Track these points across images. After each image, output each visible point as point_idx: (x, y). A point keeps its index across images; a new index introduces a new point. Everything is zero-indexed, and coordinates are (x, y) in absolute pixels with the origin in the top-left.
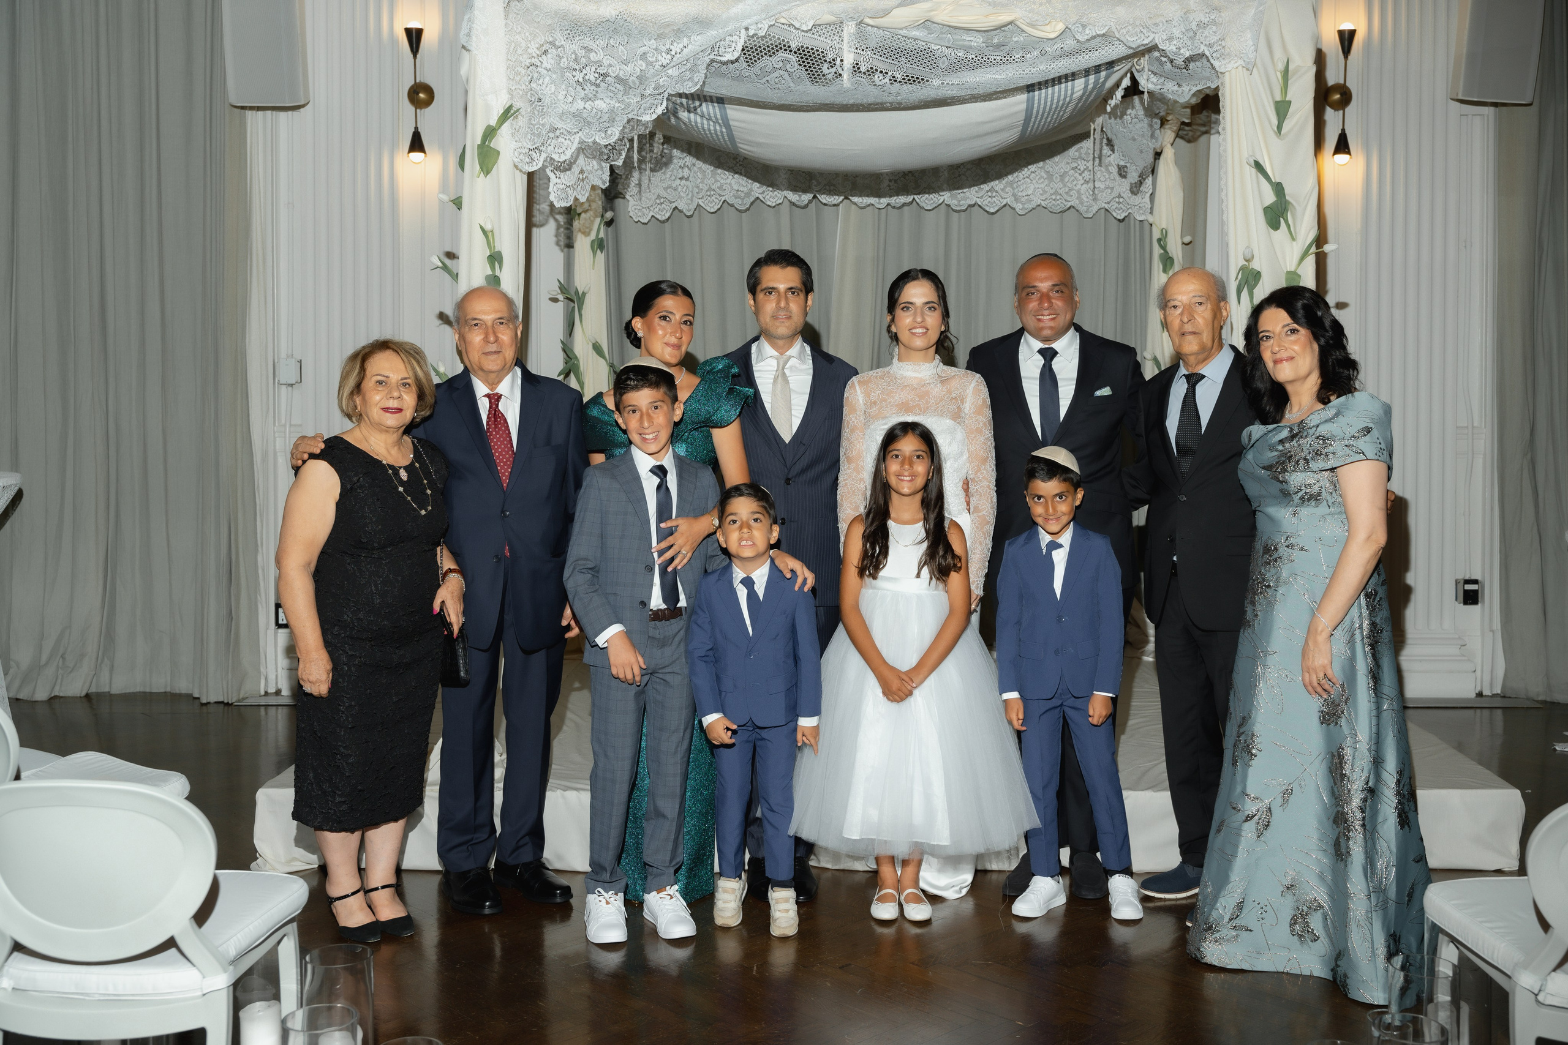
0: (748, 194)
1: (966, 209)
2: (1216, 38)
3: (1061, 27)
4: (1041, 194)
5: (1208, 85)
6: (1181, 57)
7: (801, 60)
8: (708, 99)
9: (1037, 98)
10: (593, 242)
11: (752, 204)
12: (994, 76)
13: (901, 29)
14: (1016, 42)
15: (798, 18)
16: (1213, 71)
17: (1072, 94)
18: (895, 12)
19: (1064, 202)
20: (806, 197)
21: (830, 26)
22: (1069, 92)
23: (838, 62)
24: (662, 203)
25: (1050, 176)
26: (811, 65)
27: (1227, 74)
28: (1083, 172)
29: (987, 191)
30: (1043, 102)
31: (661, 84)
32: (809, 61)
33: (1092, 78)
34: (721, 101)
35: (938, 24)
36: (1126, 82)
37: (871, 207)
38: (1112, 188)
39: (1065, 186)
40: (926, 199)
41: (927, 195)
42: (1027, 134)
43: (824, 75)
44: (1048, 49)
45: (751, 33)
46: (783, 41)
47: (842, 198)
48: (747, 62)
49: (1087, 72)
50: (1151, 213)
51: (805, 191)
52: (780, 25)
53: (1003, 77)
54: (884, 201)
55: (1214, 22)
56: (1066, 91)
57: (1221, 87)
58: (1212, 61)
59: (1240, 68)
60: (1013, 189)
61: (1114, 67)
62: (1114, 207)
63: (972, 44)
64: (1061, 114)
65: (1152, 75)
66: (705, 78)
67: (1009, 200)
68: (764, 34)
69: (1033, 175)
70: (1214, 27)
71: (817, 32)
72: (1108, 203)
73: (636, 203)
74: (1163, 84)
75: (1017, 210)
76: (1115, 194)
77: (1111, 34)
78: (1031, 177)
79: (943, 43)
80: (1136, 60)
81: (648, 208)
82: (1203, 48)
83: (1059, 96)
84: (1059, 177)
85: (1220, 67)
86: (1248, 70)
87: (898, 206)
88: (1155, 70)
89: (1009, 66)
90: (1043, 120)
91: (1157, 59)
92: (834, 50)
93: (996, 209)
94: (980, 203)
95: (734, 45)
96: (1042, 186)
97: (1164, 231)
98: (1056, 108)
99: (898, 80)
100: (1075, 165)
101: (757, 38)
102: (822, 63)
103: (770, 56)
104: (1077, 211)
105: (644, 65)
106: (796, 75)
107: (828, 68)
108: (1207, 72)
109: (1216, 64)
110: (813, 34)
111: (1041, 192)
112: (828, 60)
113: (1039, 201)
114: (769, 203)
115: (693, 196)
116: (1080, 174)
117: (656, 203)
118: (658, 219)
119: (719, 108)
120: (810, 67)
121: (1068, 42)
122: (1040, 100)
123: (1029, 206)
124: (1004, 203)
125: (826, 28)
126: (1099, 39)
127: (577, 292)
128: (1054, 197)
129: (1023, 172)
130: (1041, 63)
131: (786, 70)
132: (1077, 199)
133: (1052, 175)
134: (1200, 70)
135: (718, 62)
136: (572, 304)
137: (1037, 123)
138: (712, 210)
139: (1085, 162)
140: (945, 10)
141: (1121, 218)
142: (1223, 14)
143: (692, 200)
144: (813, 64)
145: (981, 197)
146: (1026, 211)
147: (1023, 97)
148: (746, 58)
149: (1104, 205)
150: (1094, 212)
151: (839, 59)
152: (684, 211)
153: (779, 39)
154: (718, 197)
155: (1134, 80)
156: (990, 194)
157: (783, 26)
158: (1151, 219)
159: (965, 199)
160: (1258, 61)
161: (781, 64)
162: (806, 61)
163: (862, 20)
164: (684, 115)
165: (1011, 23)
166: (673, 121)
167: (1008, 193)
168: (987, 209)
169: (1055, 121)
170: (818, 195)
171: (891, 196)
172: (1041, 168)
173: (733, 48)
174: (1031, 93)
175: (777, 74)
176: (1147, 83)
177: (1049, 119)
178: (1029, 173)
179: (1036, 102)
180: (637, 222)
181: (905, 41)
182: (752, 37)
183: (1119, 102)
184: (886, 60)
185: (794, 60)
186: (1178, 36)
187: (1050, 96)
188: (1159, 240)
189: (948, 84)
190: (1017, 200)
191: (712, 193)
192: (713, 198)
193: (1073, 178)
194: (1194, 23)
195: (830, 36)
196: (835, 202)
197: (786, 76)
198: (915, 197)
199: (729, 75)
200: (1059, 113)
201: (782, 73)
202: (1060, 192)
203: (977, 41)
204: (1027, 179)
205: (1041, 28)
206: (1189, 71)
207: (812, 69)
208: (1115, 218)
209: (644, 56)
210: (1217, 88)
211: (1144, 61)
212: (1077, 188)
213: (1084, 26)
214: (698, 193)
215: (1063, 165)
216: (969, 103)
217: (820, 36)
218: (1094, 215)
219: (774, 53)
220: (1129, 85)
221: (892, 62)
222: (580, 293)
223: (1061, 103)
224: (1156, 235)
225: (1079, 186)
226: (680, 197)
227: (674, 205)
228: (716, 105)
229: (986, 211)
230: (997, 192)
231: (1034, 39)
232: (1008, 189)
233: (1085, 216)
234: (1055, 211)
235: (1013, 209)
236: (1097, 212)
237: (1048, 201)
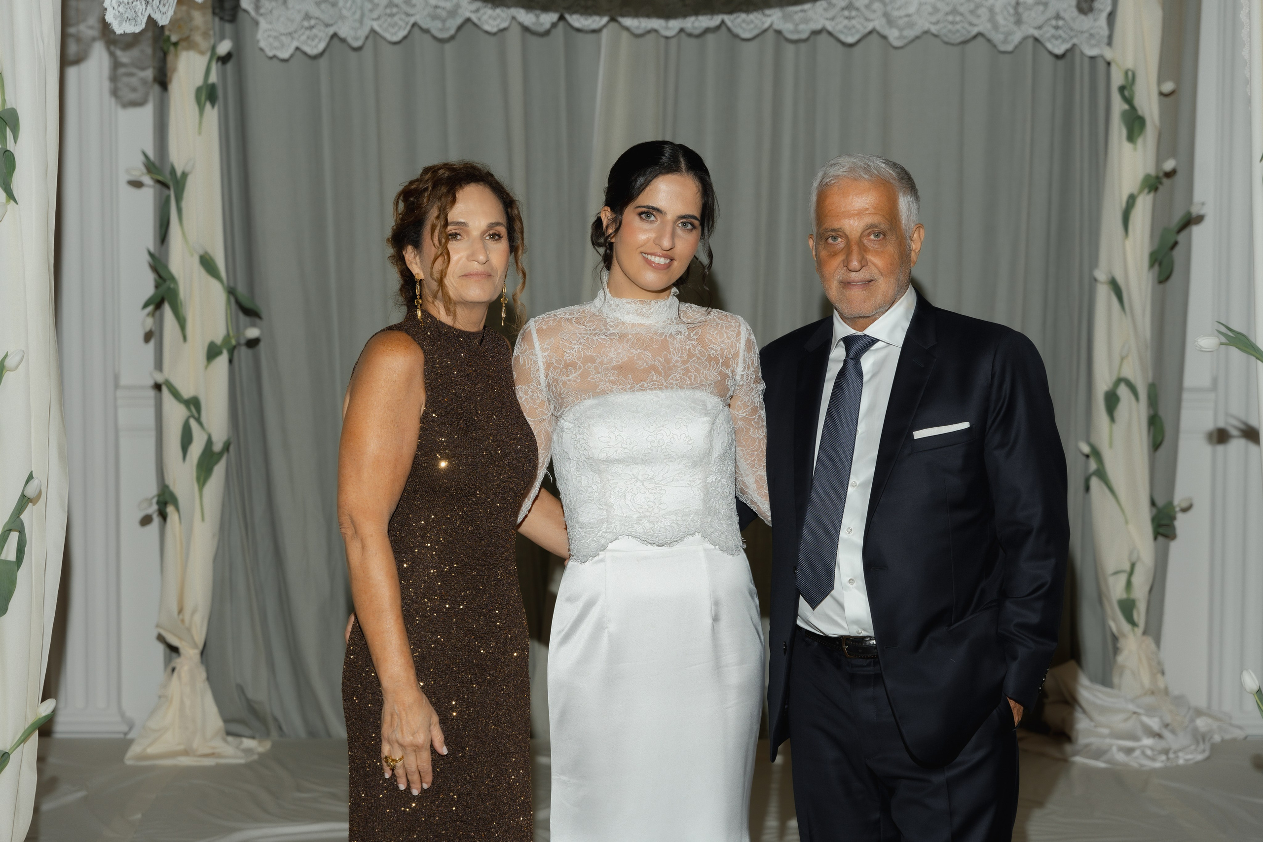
0: (453, 13)
1: (805, 40)
4: (931, 14)
10: (199, 90)
11: (460, 28)
19: (966, 26)
20: (548, 18)
24: (313, 27)
29: (842, 9)
37: (652, 36)
38: (1046, 4)
40: (744, 21)
41: (743, 16)
47: (605, 19)
50: (1110, 43)
51: (546, 9)
54: (675, 25)
60: (884, 5)
62: (1048, 35)
67: (878, 23)
72: (1039, 28)
73: (269, 27)
75: (891, 39)
76: (1051, 12)
81: (290, 34)
87: (697, 32)
93: (857, 37)
94: (830, 28)
97: (1130, 74)
104: (989, 41)
111: (930, 9)
113: (927, 24)
114: (487, 28)
115: (362, 16)
117: (302, 27)
118: (305, 54)
123: (910, 33)
124: (869, 28)
127: (173, 171)
128: (950, 18)
132: (987, 21)
136: (166, 191)
138: (395, 39)
141: (1059, 51)
143: (361, 21)
145: (833, 19)
146: (905, 41)
149: (1032, 31)
150: (1016, 42)
152: (350, 40)
154: (403, 17)
156: (846, 13)
158: (1108, 54)
159: (806, 21)
167: (874, 11)
168: (842, 38)
170: (568, 17)
171: (685, 16)
180: (271, 58)
188: (1122, 89)
190: (890, 22)
191: (395, 10)
192: (396, 19)
196: (595, 26)
198: (727, 18)
202: (962, 9)
208: (1051, 53)
212: (988, 5)
214: (371, 11)
218: (1016, 47)
222: (179, 173)
224: (1117, 79)
226: (342, 17)
227: (331, 31)
229: (842, 44)
230: (857, 9)
232: (877, 6)
233: (1002, 48)
234: (952, 41)
235: (884, 38)
236: (1020, 43)
237: (941, 25)
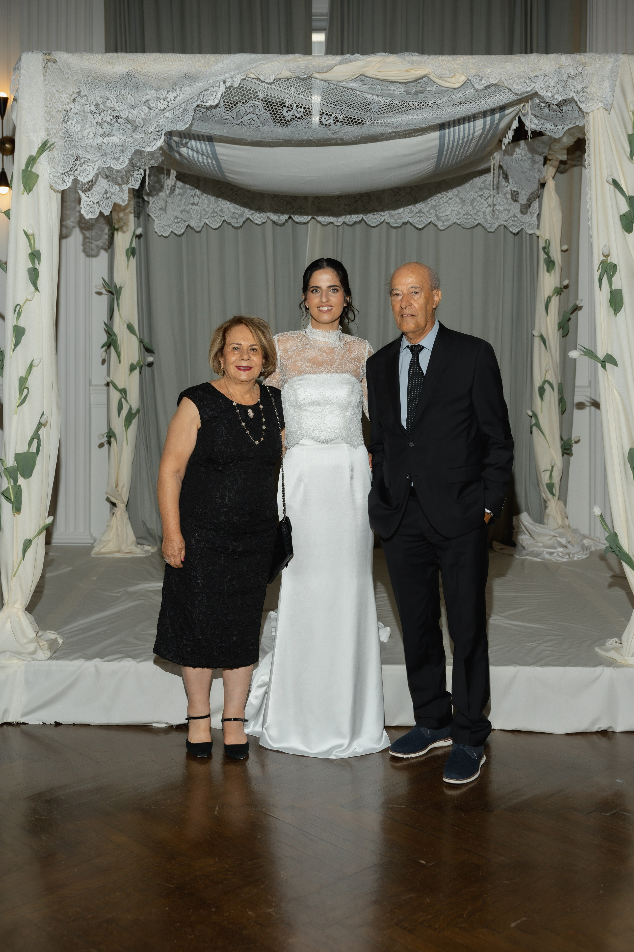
0: (241, 216)
1: (401, 226)
2: (582, 86)
3: (463, 79)
4: (456, 215)
5: (577, 124)
6: (555, 100)
7: (267, 106)
8: (201, 138)
9: (447, 136)
10: (127, 250)
11: (244, 222)
12: (412, 117)
13: (342, 82)
14: (429, 91)
15: (264, 74)
16: (580, 113)
17: (474, 133)
18: (336, 68)
19: (473, 220)
20: (284, 218)
21: (288, 80)
22: (472, 131)
23: (294, 107)
24: (179, 222)
25: (463, 201)
26: (274, 109)
27: (591, 114)
28: (487, 198)
29: (417, 213)
30: (451, 139)
31: (161, 124)
32: (272, 106)
33: (489, 119)
34: (210, 139)
35: (370, 78)
36: (515, 124)
37: (331, 225)
38: (509, 211)
39: (474, 208)
40: (372, 218)
41: (371, 215)
42: (441, 165)
43: (284, 117)
44: (454, 97)
45: (228, 85)
46: (253, 91)
47: (310, 218)
48: (226, 108)
49: (484, 114)
50: (538, 228)
51: (283, 213)
52: (250, 79)
53: (420, 117)
54: (341, 219)
55: (580, 74)
56: (469, 130)
57: (586, 125)
58: (579, 104)
59: (601, 109)
60: (436, 211)
61: (505, 111)
62: (510, 224)
63: (396, 92)
64: (466, 149)
65: (535, 118)
66: (193, 119)
67: (433, 219)
68: (237, 86)
69: (450, 201)
70: (581, 78)
71: (279, 84)
72: (506, 221)
73: (160, 222)
74: (543, 124)
75: (439, 226)
76: (511, 214)
77: (502, 84)
78: (449, 202)
79: (374, 92)
80: (522, 105)
81: (169, 225)
82: (572, 95)
83: (464, 134)
84: (469, 203)
85: (585, 108)
86: (607, 110)
87: (351, 223)
88: (537, 114)
89: (423, 110)
90: (453, 154)
91: (538, 105)
92: (291, 98)
93: (423, 225)
94: (411, 222)
95: (215, 94)
96: (457, 209)
97: (547, 241)
98: (462, 143)
99: (340, 120)
100: (481, 193)
101: (234, 89)
102: (282, 108)
103: (243, 103)
104: (483, 227)
105: (147, 109)
106: (263, 118)
107: (287, 112)
108: (576, 114)
109: (582, 106)
110: (275, 86)
111: (457, 213)
112: (287, 106)
113: (455, 220)
114: (256, 222)
115: (201, 217)
116: (485, 200)
117: (174, 222)
118: (175, 234)
119: (209, 145)
120: (273, 111)
121: (469, 91)
122: (449, 137)
123: (447, 224)
124: (429, 221)
125: (285, 81)
126: (492, 89)
127: (116, 287)
128: (466, 217)
129: (443, 199)
130: (449, 106)
131: (256, 114)
132: (483, 218)
133: (464, 201)
134: (570, 112)
135: (204, 108)
136: (113, 296)
137: (448, 155)
138: (215, 227)
139: (489, 191)
140: (375, 66)
141: (516, 231)
142: (587, 68)
143: (200, 220)
144: (276, 109)
145: (412, 217)
146: (445, 227)
147: (436, 134)
148: (225, 105)
149: (503, 222)
150: (496, 227)
151: (295, 105)
152: (195, 228)
153: (250, 90)
154: (219, 217)
155: (520, 121)
156: (418, 215)
157: (252, 80)
158: (538, 233)
159: (400, 218)
160: (615, 104)
161: (251, 109)
162: (270, 107)
163: (312, 75)
164: (184, 150)
165: (425, 76)
166: (177, 156)
167: (431, 214)
168: (417, 226)
169: (462, 155)
170: (293, 217)
172: (457, 195)
173: (214, 96)
174: (442, 132)
175: (248, 117)
176: (531, 124)
177: (457, 153)
178: (447, 199)
179: (447, 139)
180: (160, 236)
181: (345, 91)
182: (229, 88)
183: (510, 141)
184: (331, 105)
185: (261, 106)
186: (553, 84)
187: (457, 134)
188: (544, 248)
189: (377, 123)
190: (438, 219)
191: (215, 214)
192: (216, 218)
193: (480, 203)
194: (565, 75)
195: (288, 87)
196: (305, 220)
197: (256, 118)
198: (364, 216)
199: (213, 118)
200: (464, 148)
201: (252, 116)
202: (471, 213)
203: (399, 90)
204: (446, 204)
205: (449, 80)
206: (563, 114)
207: (275, 112)
208: (512, 232)
209: (146, 103)
210: (584, 126)
211: (528, 107)
212: (483, 210)
213: (481, 79)
214: (205, 215)
215: (472, 193)
216: (394, 139)
217: (280, 87)
218: (496, 230)
219: (246, 101)
220: (518, 126)
221: (335, 107)
222: (118, 288)
223: (466, 139)
224: (542, 244)
225: (484, 209)
226: (192, 218)
227: (187, 224)
228: (207, 143)
229: (417, 228)
230: (423, 213)
231: (443, 88)
232: (432, 211)
233: (489, 231)
234: (467, 227)
235: (436, 226)
236: (497, 228)
237: (461, 220)
